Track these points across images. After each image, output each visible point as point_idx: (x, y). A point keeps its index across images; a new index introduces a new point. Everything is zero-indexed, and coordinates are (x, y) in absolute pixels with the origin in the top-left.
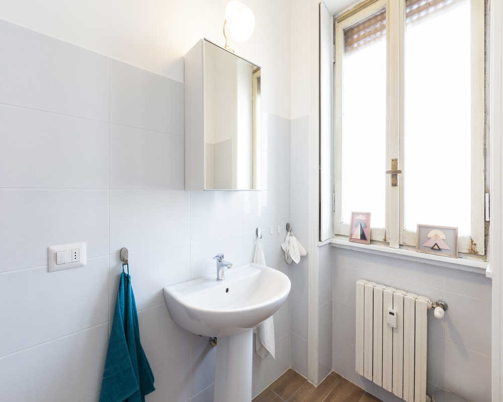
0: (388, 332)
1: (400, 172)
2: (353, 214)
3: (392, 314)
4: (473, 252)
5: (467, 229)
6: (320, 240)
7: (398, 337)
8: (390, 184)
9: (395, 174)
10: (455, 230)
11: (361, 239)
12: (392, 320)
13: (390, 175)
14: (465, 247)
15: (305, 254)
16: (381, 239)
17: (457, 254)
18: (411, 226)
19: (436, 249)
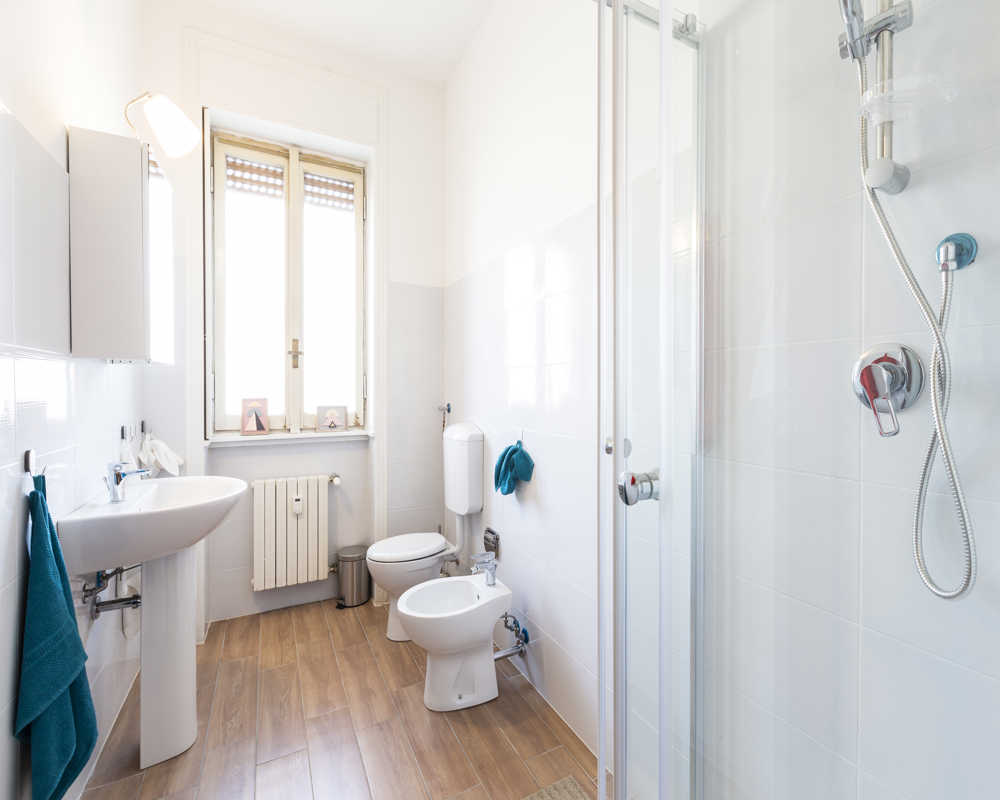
0: (292, 520)
1: (301, 353)
2: (244, 401)
3: (299, 500)
4: (357, 425)
5: (353, 408)
6: (205, 439)
7: (302, 522)
8: (291, 365)
9: (295, 355)
10: (345, 408)
11: (258, 429)
12: (298, 507)
13: (290, 356)
14: (351, 422)
15: (182, 462)
16: (281, 426)
17: (347, 428)
18: (310, 408)
19: (332, 426)
